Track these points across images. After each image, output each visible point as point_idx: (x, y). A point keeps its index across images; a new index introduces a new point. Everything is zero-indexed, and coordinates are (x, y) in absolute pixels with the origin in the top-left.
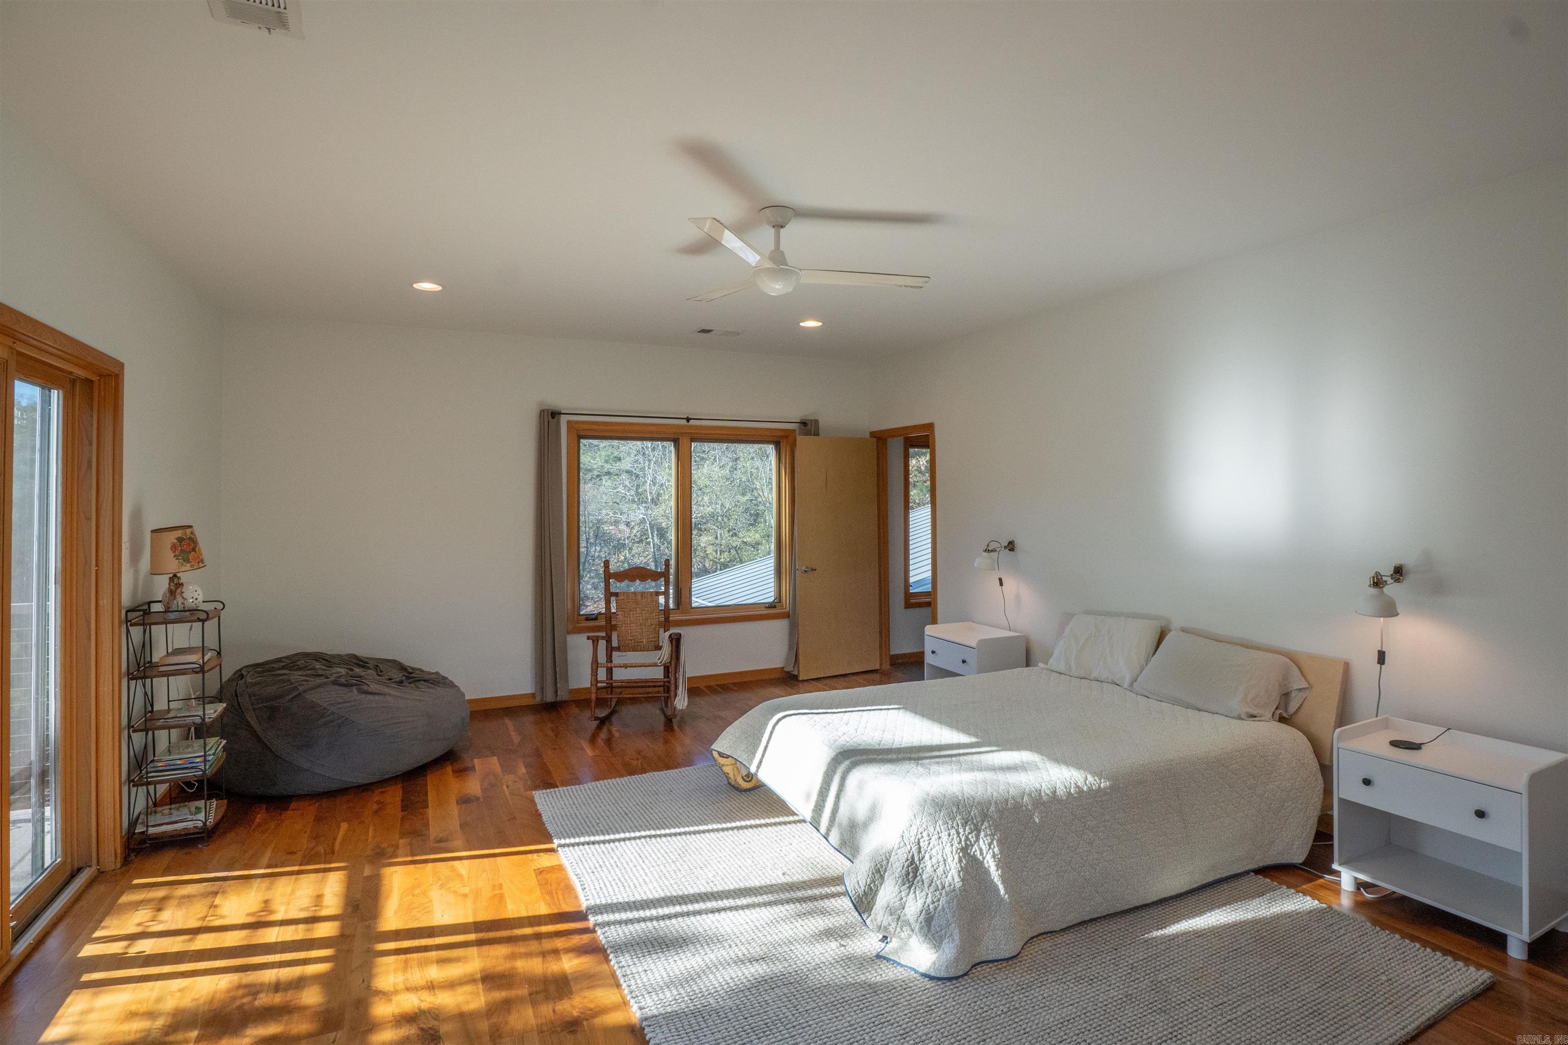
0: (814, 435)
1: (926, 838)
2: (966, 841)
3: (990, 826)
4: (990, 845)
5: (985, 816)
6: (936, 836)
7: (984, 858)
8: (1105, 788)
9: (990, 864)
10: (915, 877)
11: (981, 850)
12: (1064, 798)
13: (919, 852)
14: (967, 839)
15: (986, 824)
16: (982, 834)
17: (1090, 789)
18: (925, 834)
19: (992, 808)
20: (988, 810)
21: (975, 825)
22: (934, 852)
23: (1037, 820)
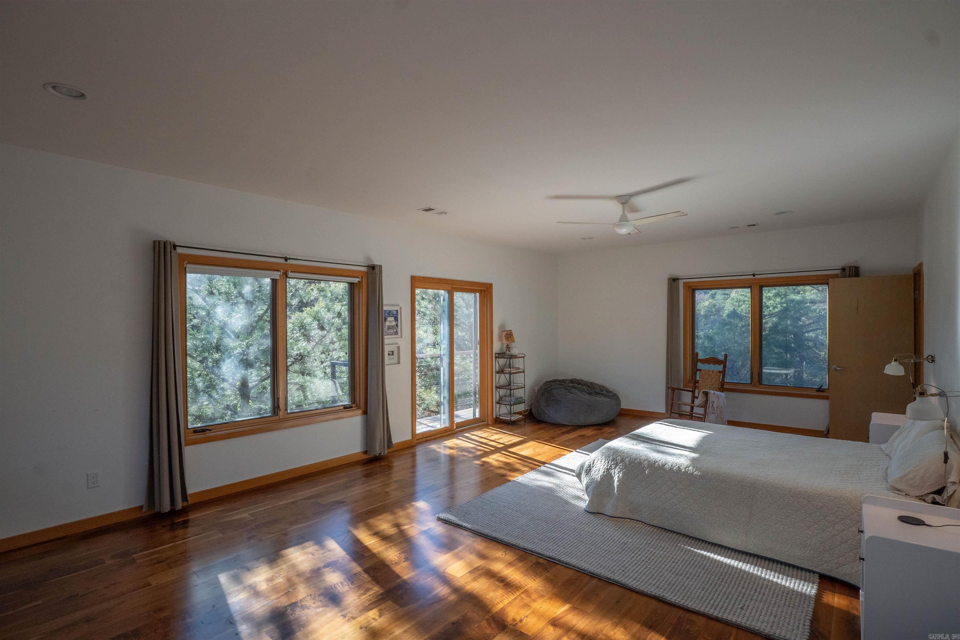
0: (849, 277)
1: (597, 460)
2: (610, 466)
3: (623, 465)
4: (619, 472)
5: (622, 461)
6: (600, 461)
7: (615, 476)
8: (696, 475)
9: (616, 479)
10: (589, 472)
11: (615, 472)
12: (667, 470)
13: (593, 464)
14: (611, 466)
15: (621, 464)
16: (618, 467)
17: (686, 472)
18: (597, 458)
19: (627, 459)
20: (625, 459)
21: (616, 463)
22: (597, 466)
23: (647, 472)
